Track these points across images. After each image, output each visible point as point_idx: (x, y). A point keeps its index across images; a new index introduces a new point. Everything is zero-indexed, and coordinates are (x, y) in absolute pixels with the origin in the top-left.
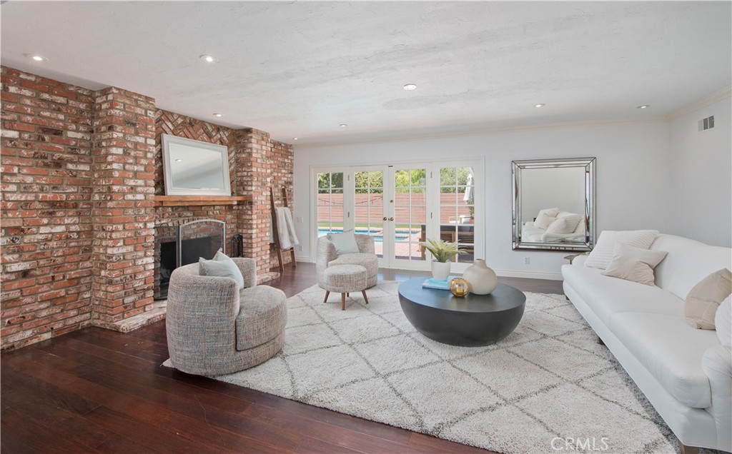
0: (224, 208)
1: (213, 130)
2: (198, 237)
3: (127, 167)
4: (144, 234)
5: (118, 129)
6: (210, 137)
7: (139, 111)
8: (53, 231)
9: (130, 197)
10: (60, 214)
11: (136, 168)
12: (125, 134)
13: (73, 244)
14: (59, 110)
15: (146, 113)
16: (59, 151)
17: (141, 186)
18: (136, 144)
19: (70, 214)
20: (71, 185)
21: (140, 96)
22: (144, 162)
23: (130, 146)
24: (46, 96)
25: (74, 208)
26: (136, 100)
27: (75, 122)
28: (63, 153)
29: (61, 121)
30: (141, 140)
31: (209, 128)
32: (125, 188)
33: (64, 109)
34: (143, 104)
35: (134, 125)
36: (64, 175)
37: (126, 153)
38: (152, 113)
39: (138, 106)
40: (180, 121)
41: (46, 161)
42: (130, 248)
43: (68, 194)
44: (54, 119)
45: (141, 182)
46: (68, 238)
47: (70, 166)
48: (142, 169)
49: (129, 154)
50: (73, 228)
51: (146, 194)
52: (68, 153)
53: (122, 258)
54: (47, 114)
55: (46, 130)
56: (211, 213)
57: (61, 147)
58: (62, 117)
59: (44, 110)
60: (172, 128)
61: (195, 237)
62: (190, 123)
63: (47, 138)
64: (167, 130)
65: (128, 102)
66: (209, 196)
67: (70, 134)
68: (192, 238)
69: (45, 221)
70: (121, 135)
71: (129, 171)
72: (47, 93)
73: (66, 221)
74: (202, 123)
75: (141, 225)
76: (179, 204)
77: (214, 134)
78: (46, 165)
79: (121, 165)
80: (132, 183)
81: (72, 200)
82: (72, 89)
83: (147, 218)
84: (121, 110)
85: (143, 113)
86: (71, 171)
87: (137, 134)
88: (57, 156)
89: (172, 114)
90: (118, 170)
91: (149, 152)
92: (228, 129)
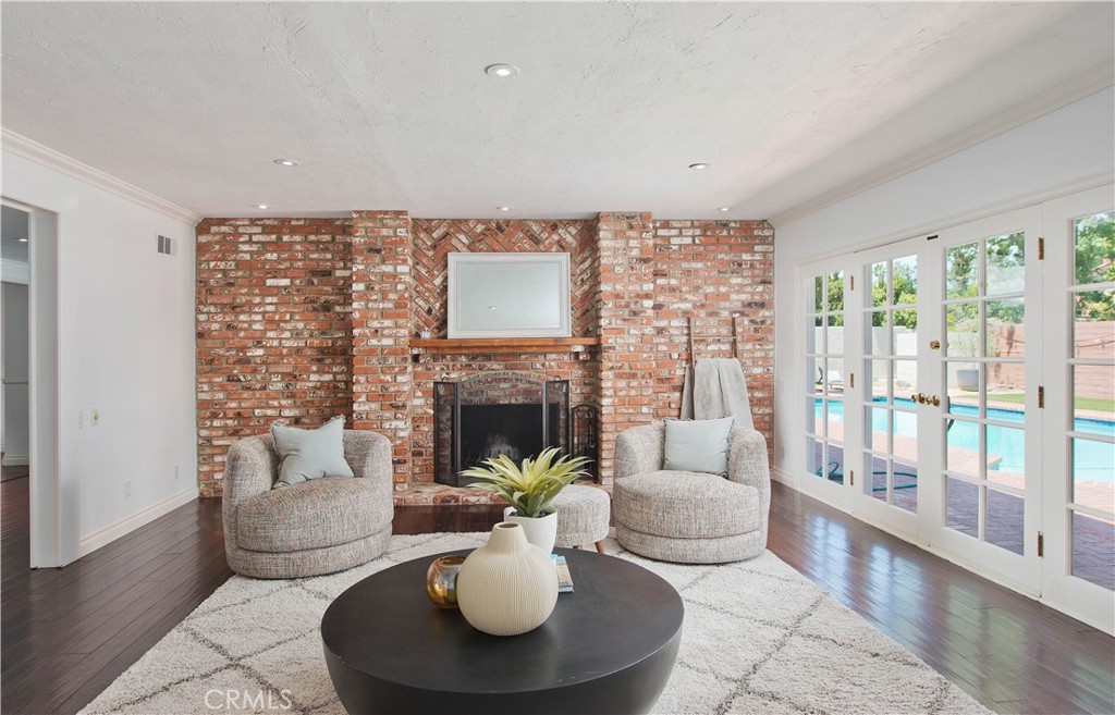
0: (566, 357)
1: (544, 230)
2: (513, 401)
3: (370, 305)
4: (392, 389)
5: (358, 261)
6: (536, 240)
7: (385, 232)
8: (322, 379)
9: (374, 342)
10: (328, 361)
11: (381, 306)
12: (367, 266)
13: (340, 395)
14: (326, 250)
15: (395, 232)
16: (326, 293)
17: (389, 328)
18: (383, 274)
19: (338, 361)
20: (339, 329)
21: (386, 213)
22: (392, 296)
23: (373, 278)
24: (312, 238)
25: (342, 354)
26: (382, 219)
27: (342, 259)
28: (332, 294)
29: (329, 260)
30: (388, 268)
31: (535, 228)
32: (367, 331)
33: (331, 247)
34: (390, 222)
35: (379, 251)
36: (332, 319)
37: (369, 288)
38: (403, 230)
39: (385, 226)
40: (480, 228)
41: (315, 305)
42: (374, 406)
43: (335, 341)
44: (322, 260)
45: (388, 323)
46: (336, 387)
47: (338, 309)
48: (390, 305)
49: (373, 288)
50: (339, 377)
51: (396, 338)
52: (337, 294)
53: (364, 416)
54: (315, 256)
55: (314, 273)
56: (538, 366)
57: (329, 289)
58: (329, 256)
59: (313, 252)
60: (466, 242)
61: (507, 402)
62: (499, 228)
63: (315, 281)
64: (459, 246)
65: (370, 225)
66: (512, 339)
67: (339, 273)
68: (501, 402)
69: (314, 368)
70: (361, 267)
71: (372, 309)
72: (312, 234)
73: (335, 369)
74: (521, 224)
75: (388, 378)
76: (477, 351)
77: (544, 235)
78: (315, 309)
79: (363, 303)
80: (376, 324)
81: (340, 346)
82: (338, 223)
83: (396, 370)
84: (362, 237)
85: (391, 232)
86: (338, 313)
87: (383, 262)
88: (323, 298)
89: (466, 221)
90: (359, 310)
91: (400, 282)
92: (576, 221)
